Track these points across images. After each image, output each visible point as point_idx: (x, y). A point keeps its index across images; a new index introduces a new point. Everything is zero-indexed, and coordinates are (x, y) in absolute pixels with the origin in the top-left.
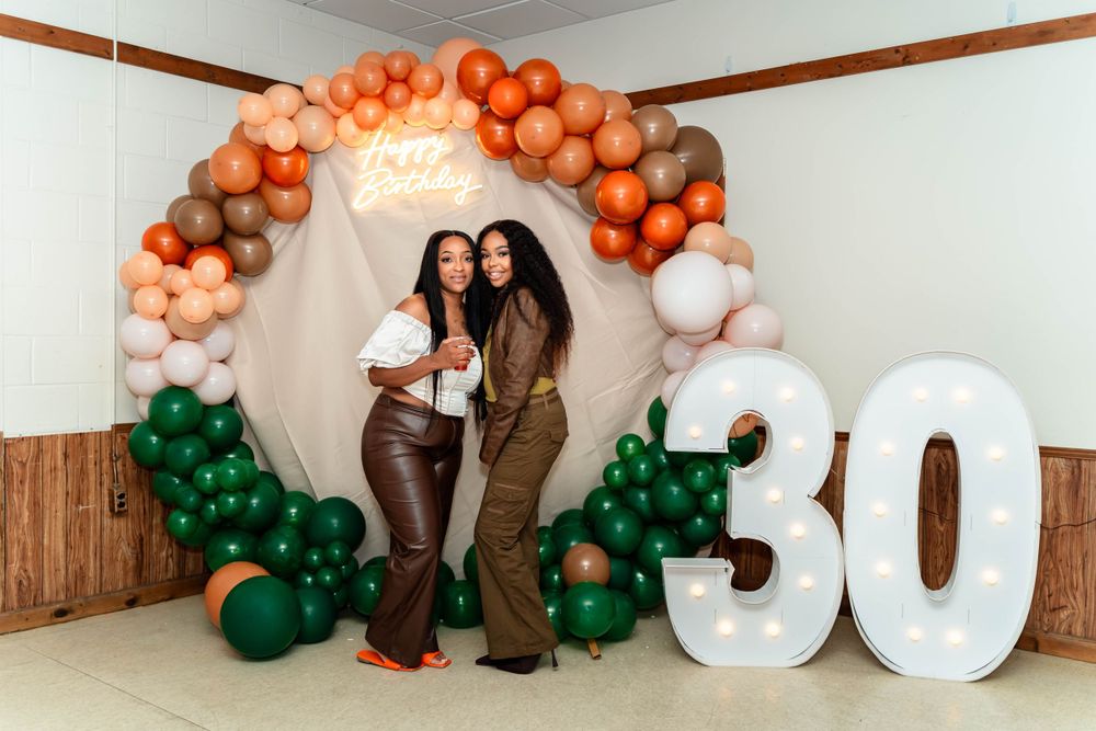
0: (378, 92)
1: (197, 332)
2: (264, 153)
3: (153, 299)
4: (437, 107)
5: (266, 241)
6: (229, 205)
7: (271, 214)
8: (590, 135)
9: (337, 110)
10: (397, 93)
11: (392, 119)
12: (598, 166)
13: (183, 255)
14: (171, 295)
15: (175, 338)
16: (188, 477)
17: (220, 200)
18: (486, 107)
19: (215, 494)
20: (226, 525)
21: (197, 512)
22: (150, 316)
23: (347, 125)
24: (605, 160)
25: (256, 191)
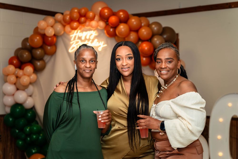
0: (77, 19)
1: (24, 88)
2: (44, 36)
3: (13, 78)
4: (94, 23)
5: (44, 61)
6: (34, 51)
7: (46, 53)
8: (137, 31)
9: (64, 24)
10: (83, 19)
11: (80, 26)
12: (139, 39)
13: (20, 65)
14: (17, 77)
15: (18, 89)
16: (22, 130)
17: (31, 49)
18: (107, 23)
19: (30, 134)
20: (33, 144)
21: (24, 140)
22: (11, 83)
23: (68, 28)
24: (142, 38)
25: (41, 47)
